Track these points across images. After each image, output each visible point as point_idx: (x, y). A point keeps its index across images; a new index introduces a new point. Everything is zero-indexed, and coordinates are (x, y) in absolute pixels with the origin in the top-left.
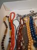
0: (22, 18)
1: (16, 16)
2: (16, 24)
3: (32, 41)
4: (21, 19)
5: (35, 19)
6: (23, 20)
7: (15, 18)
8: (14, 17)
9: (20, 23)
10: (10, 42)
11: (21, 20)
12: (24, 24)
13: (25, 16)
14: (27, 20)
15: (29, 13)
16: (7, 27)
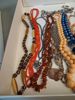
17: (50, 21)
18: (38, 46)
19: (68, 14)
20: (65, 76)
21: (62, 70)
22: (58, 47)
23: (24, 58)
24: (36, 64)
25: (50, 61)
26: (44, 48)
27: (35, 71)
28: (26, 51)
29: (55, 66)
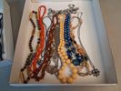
0: (56, 15)
1: (47, 11)
2: (47, 22)
5: (74, 17)
7: (46, 15)
9: (52, 22)
10: (38, 43)
11: (53, 18)
12: (58, 23)
13: (60, 13)
14: (62, 18)
16: (35, 27)
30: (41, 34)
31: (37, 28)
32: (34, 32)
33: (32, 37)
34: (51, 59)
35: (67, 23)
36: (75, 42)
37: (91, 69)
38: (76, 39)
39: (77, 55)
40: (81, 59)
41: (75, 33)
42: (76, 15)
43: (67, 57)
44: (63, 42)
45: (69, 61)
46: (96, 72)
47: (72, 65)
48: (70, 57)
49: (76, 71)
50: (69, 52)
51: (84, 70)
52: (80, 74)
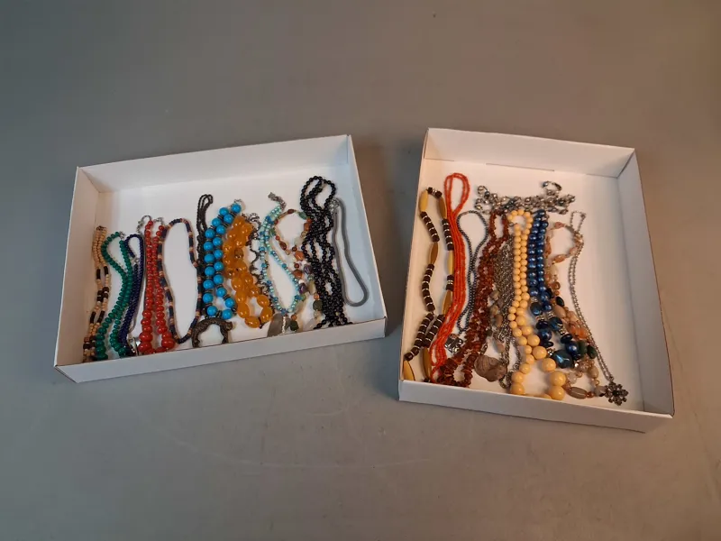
0: (502, 209)
1: (473, 196)
2: (474, 230)
3: (527, 296)
4: (493, 215)
5: (558, 225)
6: (505, 222)
7: (469, 205)
8: (465, 197)
9: (490, 230)
10: (449, 287)
11: (493, 218)
12: (507, 237)
13: (513, 204)
14: (520, 221)
15: (537, 191)
16: (436, 239)
17: (499, 232)
18: (460, 300)
19: (553, 217)
20: (510, 376)
21: (505, 363)
22: (505, 312)
23: (425, 322)
24: (454, 342)
25: (483, 341)
26: (473, 306)
27: (449, 355)
28: (431, 308)
29: (491, 352)
30: (458, 265)
31: (442, 244)
32: (433, 253)
33: (431, 266)
34: (489, 340)
35: (537, 242)
36: (560, 302)
37: (603, 382)
38: (564, 293)
39: (566, 340)
40: (577, 351)
41: (561, 272)
42: (564, 219)
43: (536, 340)
44: (522, 298)
45: (542, 352)
46: (616, 393)
47: (552, 364)
48: (545, 343)
49: (561, 379)
50: (541, 327)
51: (582, 383)
52: (570, 391)
